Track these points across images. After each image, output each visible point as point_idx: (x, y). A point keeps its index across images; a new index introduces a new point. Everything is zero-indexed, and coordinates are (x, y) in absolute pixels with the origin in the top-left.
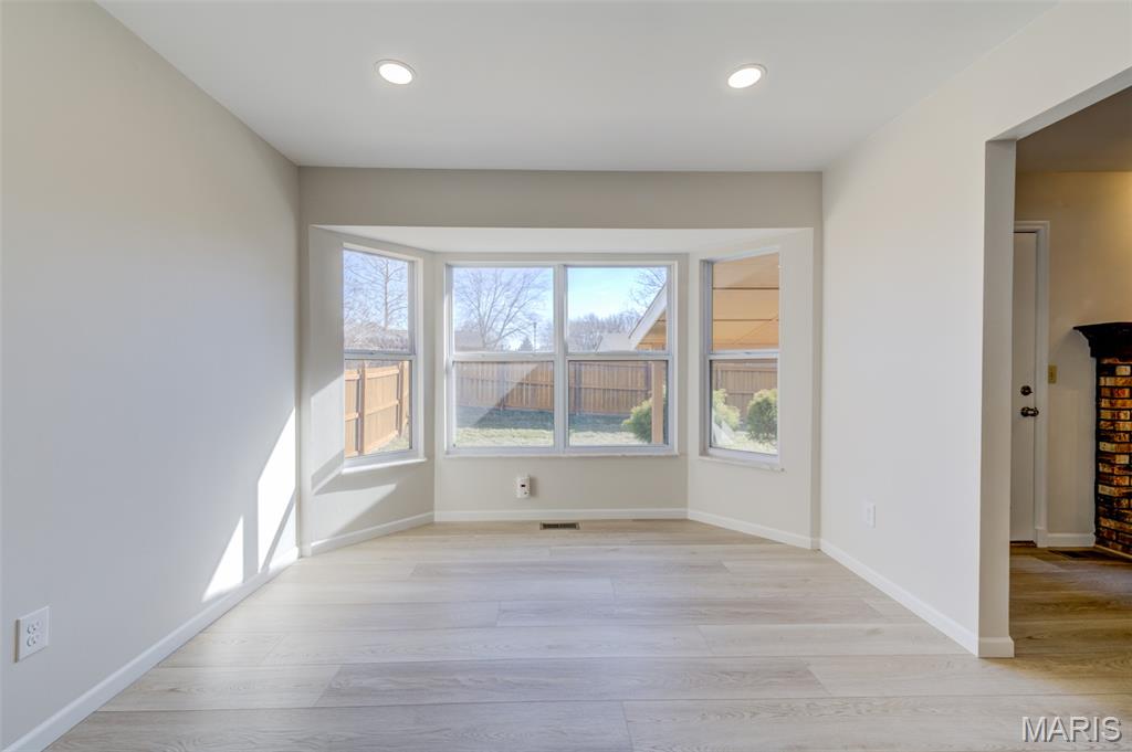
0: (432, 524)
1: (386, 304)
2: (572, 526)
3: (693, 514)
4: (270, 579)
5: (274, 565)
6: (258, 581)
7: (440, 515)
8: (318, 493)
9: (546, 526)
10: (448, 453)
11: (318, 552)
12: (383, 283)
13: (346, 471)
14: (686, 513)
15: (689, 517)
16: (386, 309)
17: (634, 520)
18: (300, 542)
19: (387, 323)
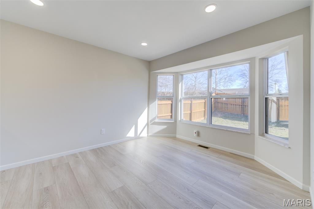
0: (176, 137)
1: (216, 82)
2: (207, 148)
3: (256, 158)
4: (140, 138)
5: (141, 136)
6: (137, 137)
7: (178, 136)
8: (151, 124)
9: (200, 146)
10: (180, 121)
11: (151, 136)
12: (215, 76)
13: (156, 121)
14: (254, 157)
15: (255, 159)
16: (216, 84)
17: (230, 153)
18: (148, 133)
19: (216, 87)
